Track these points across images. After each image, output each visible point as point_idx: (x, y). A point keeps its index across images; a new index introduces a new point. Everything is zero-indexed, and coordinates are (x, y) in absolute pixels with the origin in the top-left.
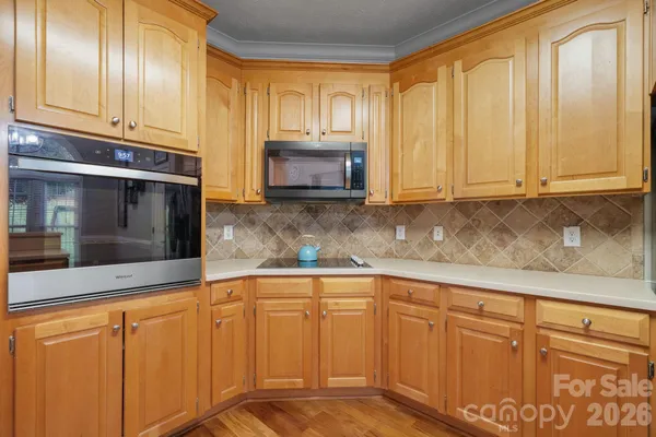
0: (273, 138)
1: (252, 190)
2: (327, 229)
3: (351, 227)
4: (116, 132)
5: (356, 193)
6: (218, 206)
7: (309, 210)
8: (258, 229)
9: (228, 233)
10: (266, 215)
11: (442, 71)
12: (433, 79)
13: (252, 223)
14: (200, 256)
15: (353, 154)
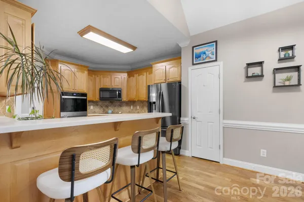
0: (102, 87)
1: (97, 98)
2: (115, 106)
3: (120, 106)
4: (74, 91)
5: (119, 99)
6: (90, 101)
7: (111, 102)
8: (99, 106)
9: (92, 107)
10: (100, 103)
11: (135, 75)
12: (134, 76)
13: (97, 105)
14: (86, 110)
15: (119, 91)
